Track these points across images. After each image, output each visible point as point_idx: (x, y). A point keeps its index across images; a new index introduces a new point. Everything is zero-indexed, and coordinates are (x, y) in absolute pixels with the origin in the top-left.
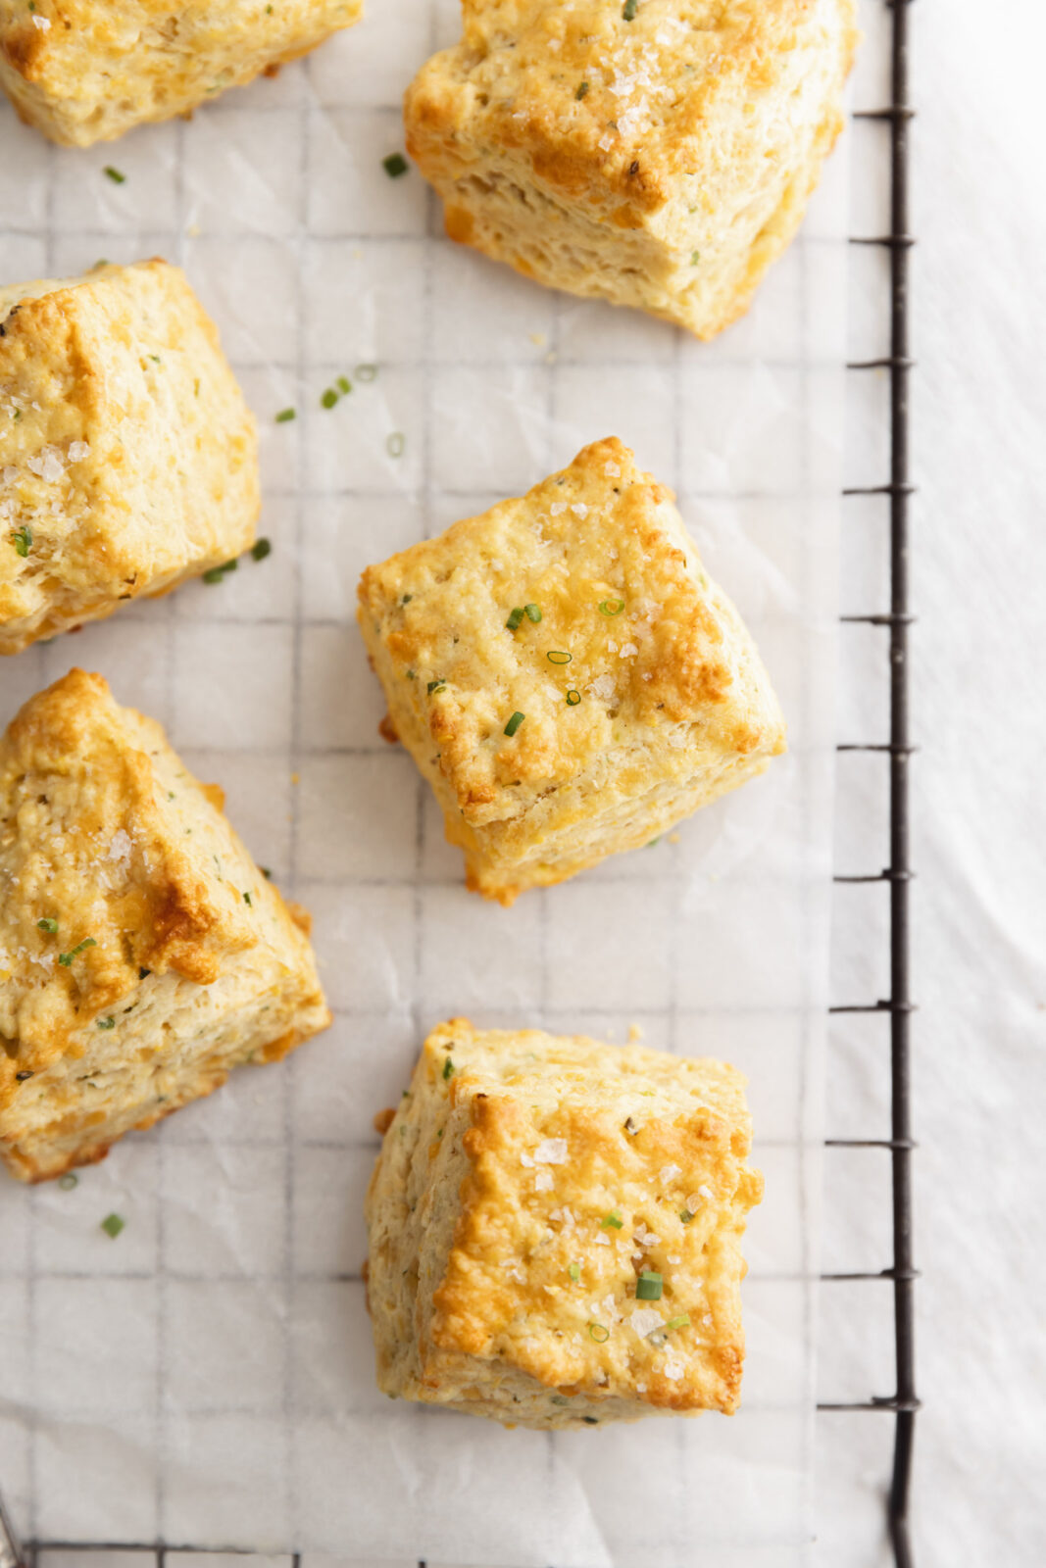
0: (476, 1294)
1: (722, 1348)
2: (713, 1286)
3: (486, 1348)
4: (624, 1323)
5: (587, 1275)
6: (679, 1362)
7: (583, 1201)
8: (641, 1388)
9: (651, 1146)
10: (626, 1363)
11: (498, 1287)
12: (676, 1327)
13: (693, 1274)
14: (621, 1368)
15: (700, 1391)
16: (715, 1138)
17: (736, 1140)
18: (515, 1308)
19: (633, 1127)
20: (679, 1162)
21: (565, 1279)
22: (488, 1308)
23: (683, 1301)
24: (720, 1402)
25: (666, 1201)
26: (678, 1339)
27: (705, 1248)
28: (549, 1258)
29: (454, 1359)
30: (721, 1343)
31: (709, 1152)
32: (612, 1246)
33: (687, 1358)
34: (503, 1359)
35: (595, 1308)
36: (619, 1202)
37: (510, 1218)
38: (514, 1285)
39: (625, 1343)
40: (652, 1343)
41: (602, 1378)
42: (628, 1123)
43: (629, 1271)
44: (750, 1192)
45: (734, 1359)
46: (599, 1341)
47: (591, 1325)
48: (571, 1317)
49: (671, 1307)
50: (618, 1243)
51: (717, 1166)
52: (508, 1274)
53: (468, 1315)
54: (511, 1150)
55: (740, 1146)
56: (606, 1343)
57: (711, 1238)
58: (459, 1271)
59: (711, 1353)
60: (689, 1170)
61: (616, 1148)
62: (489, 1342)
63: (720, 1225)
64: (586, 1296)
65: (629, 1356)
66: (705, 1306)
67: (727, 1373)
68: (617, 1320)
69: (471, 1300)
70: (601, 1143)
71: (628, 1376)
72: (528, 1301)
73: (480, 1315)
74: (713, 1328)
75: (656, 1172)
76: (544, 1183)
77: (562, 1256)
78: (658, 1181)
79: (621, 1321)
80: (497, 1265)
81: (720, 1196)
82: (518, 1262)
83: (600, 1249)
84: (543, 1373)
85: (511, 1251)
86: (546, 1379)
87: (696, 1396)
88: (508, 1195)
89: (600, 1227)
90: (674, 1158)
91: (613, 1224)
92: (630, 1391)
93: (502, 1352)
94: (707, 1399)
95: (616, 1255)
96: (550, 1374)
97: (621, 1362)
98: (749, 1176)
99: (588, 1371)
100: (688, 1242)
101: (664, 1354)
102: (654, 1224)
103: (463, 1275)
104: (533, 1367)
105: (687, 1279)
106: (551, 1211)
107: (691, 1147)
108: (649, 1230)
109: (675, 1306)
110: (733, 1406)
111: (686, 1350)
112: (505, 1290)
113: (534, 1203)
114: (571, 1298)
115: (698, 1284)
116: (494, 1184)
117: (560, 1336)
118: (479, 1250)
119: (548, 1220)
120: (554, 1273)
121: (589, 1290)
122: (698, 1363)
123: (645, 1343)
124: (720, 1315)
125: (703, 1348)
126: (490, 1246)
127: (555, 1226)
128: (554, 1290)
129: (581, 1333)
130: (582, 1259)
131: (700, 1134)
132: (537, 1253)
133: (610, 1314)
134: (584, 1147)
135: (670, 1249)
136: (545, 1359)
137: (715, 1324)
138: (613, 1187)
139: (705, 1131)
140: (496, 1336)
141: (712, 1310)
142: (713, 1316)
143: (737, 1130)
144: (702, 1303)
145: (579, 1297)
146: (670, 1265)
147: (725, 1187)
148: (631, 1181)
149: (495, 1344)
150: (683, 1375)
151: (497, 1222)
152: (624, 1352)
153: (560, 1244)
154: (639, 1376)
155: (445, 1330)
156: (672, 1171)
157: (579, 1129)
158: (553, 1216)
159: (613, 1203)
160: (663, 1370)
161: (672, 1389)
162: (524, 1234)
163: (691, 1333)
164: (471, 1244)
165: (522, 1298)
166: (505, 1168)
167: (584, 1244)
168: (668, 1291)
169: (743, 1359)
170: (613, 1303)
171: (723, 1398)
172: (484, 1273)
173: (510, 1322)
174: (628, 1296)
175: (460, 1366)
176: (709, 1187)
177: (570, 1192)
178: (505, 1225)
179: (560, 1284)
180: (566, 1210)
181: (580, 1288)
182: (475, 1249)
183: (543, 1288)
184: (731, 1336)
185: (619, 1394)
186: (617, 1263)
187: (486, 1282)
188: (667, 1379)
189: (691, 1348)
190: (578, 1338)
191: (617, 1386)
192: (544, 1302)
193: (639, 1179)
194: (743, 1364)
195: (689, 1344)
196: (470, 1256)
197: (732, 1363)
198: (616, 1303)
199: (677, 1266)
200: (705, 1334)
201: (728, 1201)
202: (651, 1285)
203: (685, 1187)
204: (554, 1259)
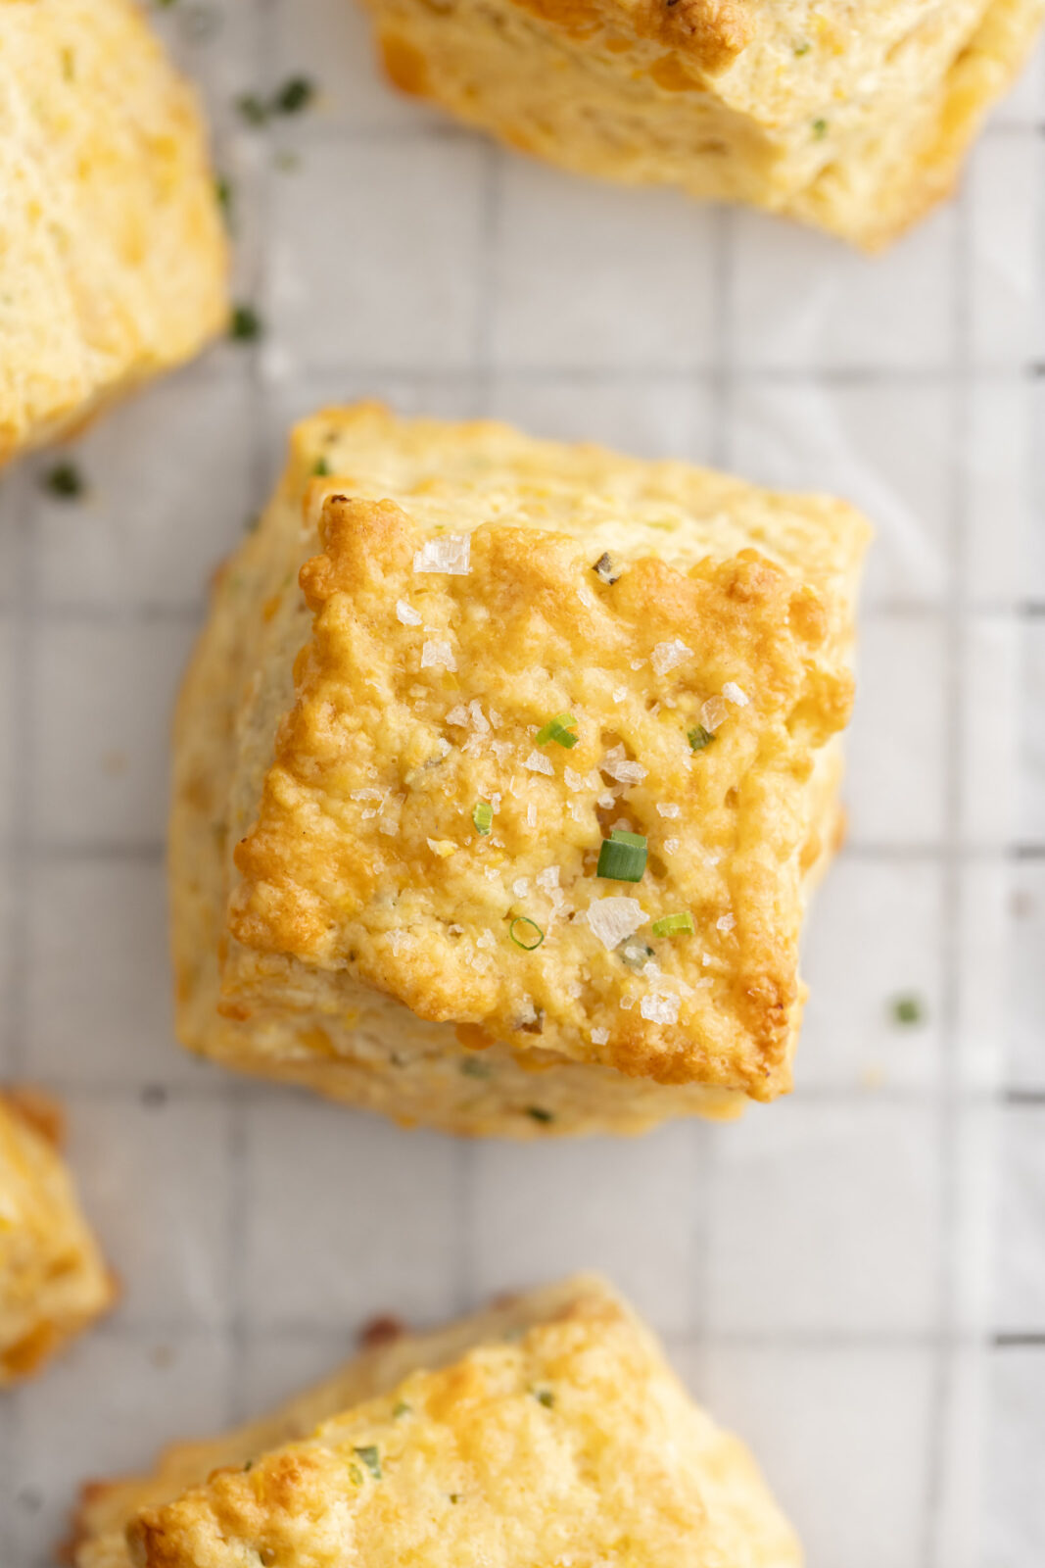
0: (305, 847)
1: (750, 977)
2: (741, 865)
3: (322, 944)
4: (575, 921)
5: (506, 825)
6: (670, 995)
7: (505, 693)
8: (599, 1036)
9: (639, 605)
10: (576, 992)
11: (348, 839)
12: (668, 933)
13: (708, 842)
14: (565, 998)
15: (705, 1049)
16: (757, 600)
17: (801, 608)
18: (376, 877)
19: (609, 570)
20: (688, 637)
21: (465, 830)
22: (328, 874)
23: (684, 887)
24: (741, 1073)
25: (666, 709)
26: (672, 956)
27: (732, 797)
28: (440, 791)
29: (271, 964)
30: (750, 967)
31: (746, 624)
32: (557, 778)
33: (685, 990)
34: (352, 969)
35: (520, 888)
36: (573, 701)
37: (374, 716)
38: (377, 837)
39: (576, 955)
40: (624, 959)
41: (529, 1015)
42: (602, 562)
43: (589, 829)
44: (827, 706)
45: (773, 998)
46: (526, 948)
47: (510, 916)
48: (476, 901)
49: (661, 897)
50: (569, 774)
51: (761, 650)
52: (366, 815)
53: (291, 884)
54: (381, 593)
55: (809, 620)
56: (538, 950)
57: (745, 780)
58: (280, 806)
59: (731, 985)
60: (708, 654)
61: (572, 602)
62: (330, 936)
63: (762, 758)
64: (506, 864)
65: (581, 980)
66: (724, 898)
67: (759, 1023)
68: (564, 915)
69: (297, 857)
70: (545, 592)
71: (578, 1015)
72: (399, 868)
73: (312, 885)
74: (734, 939)
75: (645, 652)
76: (438, 655)
77: (463, 789)
78: (649, 669)
79: (571, 916)
80: (346, 799)
81: (765, 707)
82: (383, 795)
83: (534, 782)
84: (418, 994)
85: (373, 774)
86: (423, 1006)
87: (696, 1058)
88: (370, 673)
89: (537, 742)
90: (679, 629)
91: (558, 738)
92: (582, 1044)
93: (352, 956)
94: (717, 1065)
95: (565, 795)
96: (431, 995)
97: (566, 989)
98: (827, 677)
99: (504, 1000)
100: (696, 782)
101: (644, 980)
102: (638, 745)
103: (283, 811)
104: (402, 982)
105: (694, 848)
106: (449, 708)
107: (714, 612)
108: (631, 756)
109: (670, 896)
110: (769, 1086)
111: (685, 976)
112: (360, 845)
113: (420, 692)
114: (476, 864)
115: (712, 861)
116: (345, 651)
117: (457, 935)
118: (316, 770)
119: (444, 724)
120: (447, 817)
121: (512, 855)
122: (708, 1000)
123: (611, 959)
124: (749, 918)
125: (718, 975)
126: (334, 763)
127: (454, 735)
128: (444, 847)
129: (494, 931)
130: (498, 796)
131: (732, 592)
132: (417, 780)
133: (550, 902)
134: (514, 598)
135: (663, 791)
136: (424, 969)
137: (738, 931)
138: (565, 674)
139: (740, 585)
140: (343, 926)
141: (735, 907)
142: (736, 918)
143: (805, 590)
144: (718, 893)
145: (492, 865)
146: (664, 821)
147: (776, 689)
148: (598, 664)
149: (339, 941)
150: (675, 1018)
151: (348, 720)
152: (572, 972)
153: (460, 767)
154: (597, 1017)
155: (250, 909)
156: (674, 653)
157: (505, 565)
158: (451, 719)
159: (563, 701)
160: (637, 1006)
161: (655, 1042)
162: (397, 746)
163: (696, 946)
164: (301, 758)
165: (389, 861)
166: (369, 625)
167: (505, 770)
168: (659, 870)
169: (791, 1000)
170: (555, 883)
171: (750, 1067)
172: (324, 811)
173: (367, 904)
174: (587, 875)
175: (279, 978)
176: (743, 688)
177: (483, 675)
178: (363, 728)
179: (457, 838)
180: (475, 708)
181: (494, 848)
182: (309, 768)
183: (426, 841)
184: (769, 957)
185: (562, 1048)
186: (565, 810)
187: (328, 826)
188: (646, 1023)
189: (694, 973)
190: (487, 939)
191: (559, 1033)
192: (428, 870)
193: (613, 662)
194: (793, 1012)
195: (691, 966)
196: (300, 779)
197: (767, 1006)
198: (563, 885)
199: (675, 823)
200: (720, 950)
201: (780, 716)
202: (623, 853)
203: (701, 686)
204: (447, 793)
